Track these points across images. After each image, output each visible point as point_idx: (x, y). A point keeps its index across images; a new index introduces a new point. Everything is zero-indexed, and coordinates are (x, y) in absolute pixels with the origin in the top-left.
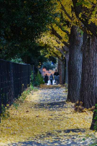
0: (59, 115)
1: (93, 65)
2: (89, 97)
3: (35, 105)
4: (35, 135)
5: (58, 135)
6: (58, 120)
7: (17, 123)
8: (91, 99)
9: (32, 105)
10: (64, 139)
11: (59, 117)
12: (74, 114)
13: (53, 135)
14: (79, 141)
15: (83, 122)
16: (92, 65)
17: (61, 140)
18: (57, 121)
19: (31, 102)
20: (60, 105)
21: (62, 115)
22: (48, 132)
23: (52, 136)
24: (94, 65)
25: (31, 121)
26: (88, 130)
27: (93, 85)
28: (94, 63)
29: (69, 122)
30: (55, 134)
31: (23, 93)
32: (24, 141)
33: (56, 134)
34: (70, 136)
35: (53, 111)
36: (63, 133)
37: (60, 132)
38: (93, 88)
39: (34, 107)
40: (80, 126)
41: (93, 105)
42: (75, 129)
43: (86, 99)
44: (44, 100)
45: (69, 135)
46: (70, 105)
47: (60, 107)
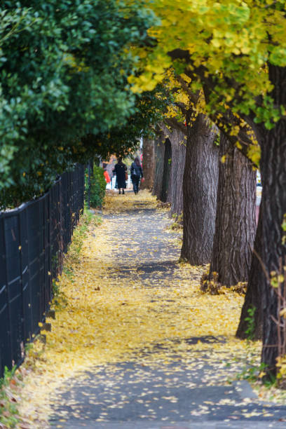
0: (168, 301)
1: (241, 195)
2: (231, 262)
3: (109, 269)
4: (132, 349)
5: (175, 349)
6: (167, 312)
7: (86, 321)
8: (237, 267)
9: (102, 271)
10: (188, 357)
11: (168, 306)
12: (200, 298)
13: (167, 349)
14: (216, 363)
15: (221, 318)
16: (238, 195)
17: (183, 361)
18: (167, 316)
19: (96, 259)
20: (166, 270)
21: (174, 301)
22: (156, 343)
23: (165, 350)
24: (243, 194)
25: (113, 314)
26: (233, 338)
27: (241, 237)
28: (242, 191)
29: (190, 318)
30: (169, 347)
31: (74, 234)
32: (115, 360)
33: (172, 347)
34: (197, 351)
35: (153, 287)
36: (183, 346)
37: (178, 342)
38: (240, 243)
39: (108, 275)
40: (215, 330)
41: (239, 278)
42: (207, 337)
43: (226, 268)
44: (125, 255)
45: (196, 349)
46: (188, 272)
47: (165, 275)
